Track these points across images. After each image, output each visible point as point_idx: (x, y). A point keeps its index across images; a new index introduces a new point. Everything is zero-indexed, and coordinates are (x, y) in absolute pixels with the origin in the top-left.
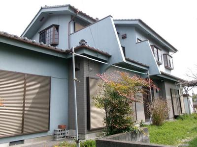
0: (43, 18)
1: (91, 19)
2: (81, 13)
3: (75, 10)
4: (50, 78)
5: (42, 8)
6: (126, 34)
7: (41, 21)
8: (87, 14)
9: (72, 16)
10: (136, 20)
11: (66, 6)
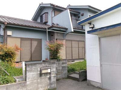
0: (41, 9)
1: (63, 8)
2: (57, 6)
3: (54, 5)
4: (41, 39)
5: (40, 4)
6: (83, 14)
7: (41, 10)
8: (60, 6)
9: (53, 8)
10: (87, 6)
11: (49, 4)
